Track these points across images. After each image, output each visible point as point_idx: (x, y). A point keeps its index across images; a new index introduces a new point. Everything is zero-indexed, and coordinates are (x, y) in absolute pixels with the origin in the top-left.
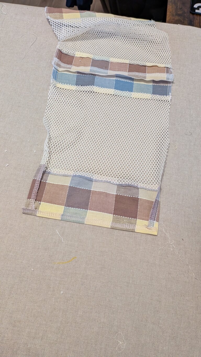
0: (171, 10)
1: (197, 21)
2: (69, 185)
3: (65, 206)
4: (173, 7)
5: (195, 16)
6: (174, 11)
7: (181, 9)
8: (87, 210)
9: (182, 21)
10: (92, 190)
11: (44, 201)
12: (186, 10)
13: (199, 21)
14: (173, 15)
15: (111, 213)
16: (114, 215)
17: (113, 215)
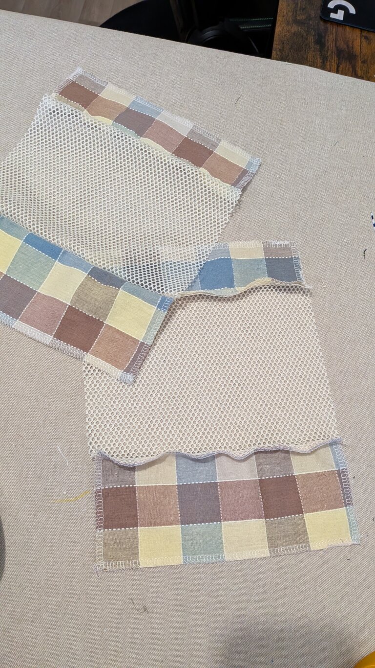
0: (285, 11)
1: (331, 36)
2: (177, 484)
3: (182, 524)
4: (288, 5)
5: (329, 25)
6: (290, 14)
7: (304, 9)
8: (220, 521)
9: (305, 35)
10: (218, 481)
11: (143, 525)
12: (313, 14)
13: (336, 36)
14: (288, 23)
15: (261, 518)
16: (268, 519)
17: (266, 519)
